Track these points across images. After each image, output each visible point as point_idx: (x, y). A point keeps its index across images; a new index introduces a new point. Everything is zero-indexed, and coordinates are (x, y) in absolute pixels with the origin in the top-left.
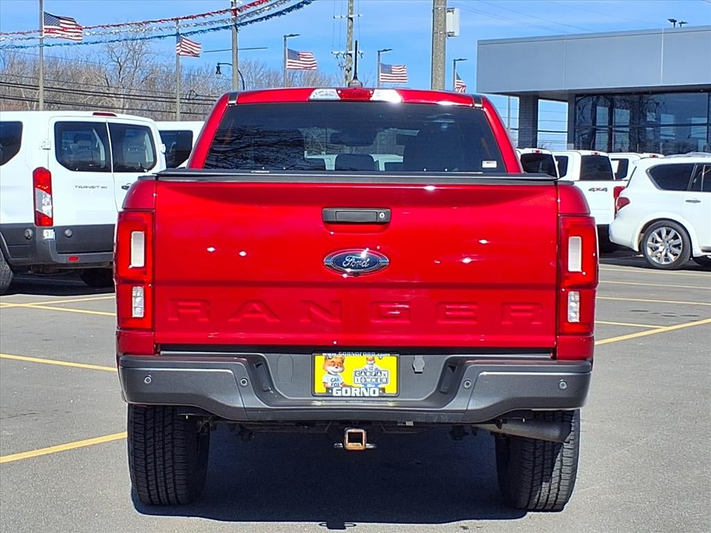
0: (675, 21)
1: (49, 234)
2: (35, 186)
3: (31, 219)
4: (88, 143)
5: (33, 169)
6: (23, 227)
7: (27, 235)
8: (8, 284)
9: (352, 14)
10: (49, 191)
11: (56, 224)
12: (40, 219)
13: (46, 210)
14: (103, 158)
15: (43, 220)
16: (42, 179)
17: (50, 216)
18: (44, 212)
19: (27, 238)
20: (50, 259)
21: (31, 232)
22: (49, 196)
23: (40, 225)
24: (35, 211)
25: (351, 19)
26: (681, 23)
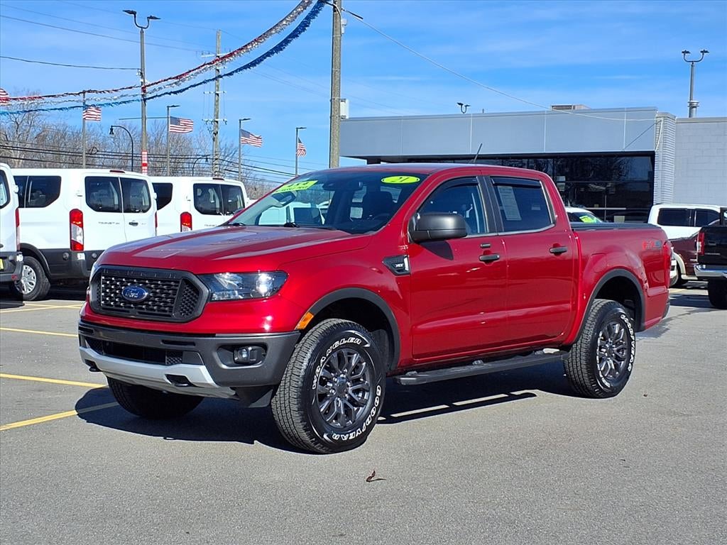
0: (461, 105)
1: (81, 257)
2: (71, 222)
3: (68, 246)
4: (106, 192)
5: (71, 210)
6: (61, 252)
7: (64, 257)
8: (47, 292)
9: (218, 90)
10: (82, 226)
11: (86, 249)
12: (74, 246)
13: (79, 239)
14: (116, 202)
15: (76, 246)
16: (76, 217)
17: (82, 243)
18: (78, 241)
19: (64, 259)
20: (82, 274)
21: (67, 255)
22: (81, 229)
23: (75, 250)
24: (71, 240)
25: (218, 95)
26: (466, 106)
